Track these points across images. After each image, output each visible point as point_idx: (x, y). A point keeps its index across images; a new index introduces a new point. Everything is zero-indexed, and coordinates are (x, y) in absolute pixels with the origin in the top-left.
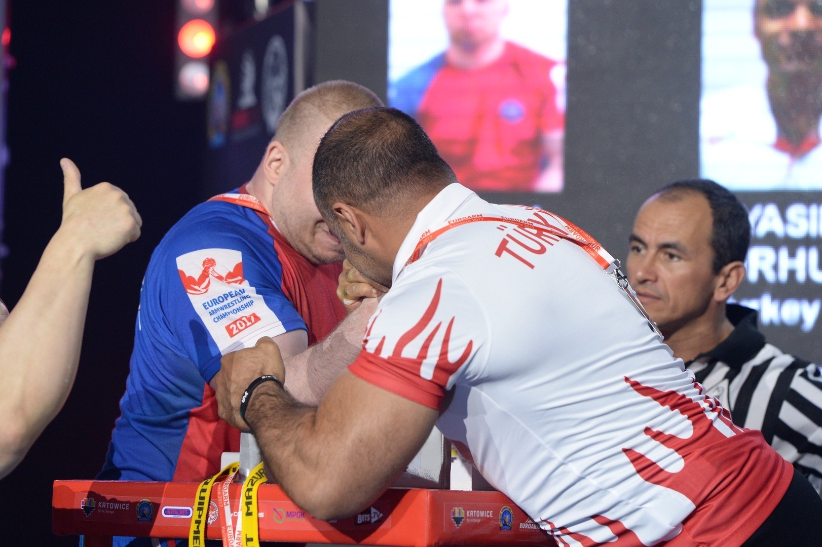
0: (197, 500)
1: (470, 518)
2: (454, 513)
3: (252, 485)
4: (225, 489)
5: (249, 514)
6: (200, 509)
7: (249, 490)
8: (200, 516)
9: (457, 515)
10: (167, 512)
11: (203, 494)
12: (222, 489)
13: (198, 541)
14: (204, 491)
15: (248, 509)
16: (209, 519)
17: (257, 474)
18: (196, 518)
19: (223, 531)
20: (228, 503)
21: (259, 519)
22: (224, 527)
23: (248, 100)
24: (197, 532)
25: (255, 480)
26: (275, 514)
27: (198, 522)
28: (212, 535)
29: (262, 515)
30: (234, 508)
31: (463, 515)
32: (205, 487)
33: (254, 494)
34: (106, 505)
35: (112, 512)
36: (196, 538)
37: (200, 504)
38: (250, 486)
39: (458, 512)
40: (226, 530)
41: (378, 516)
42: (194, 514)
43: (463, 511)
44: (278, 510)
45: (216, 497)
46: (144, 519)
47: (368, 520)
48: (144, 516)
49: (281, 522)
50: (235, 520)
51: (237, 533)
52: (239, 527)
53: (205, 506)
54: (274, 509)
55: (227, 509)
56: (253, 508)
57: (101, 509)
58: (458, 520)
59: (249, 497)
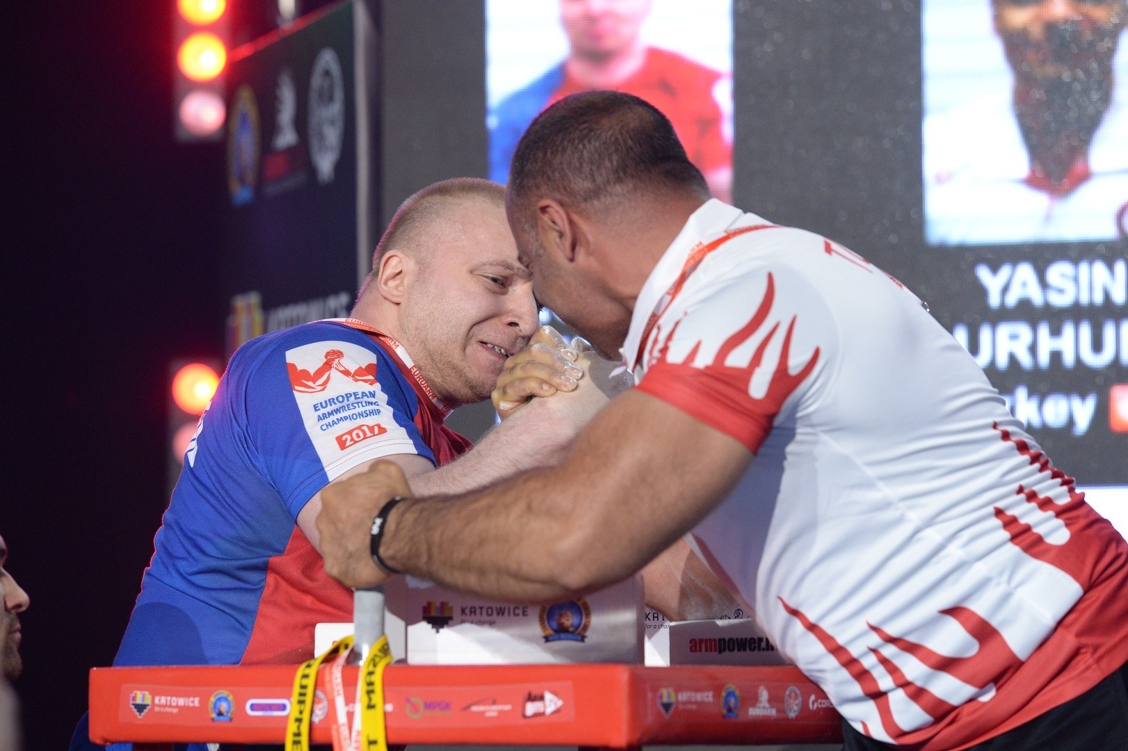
0: (296, 690)
1: (684, 703)
2: (661, 697)
3: (375, 666)
4: (336, 673)
5: (371, 707)
6: (301, 702)
7: (371, 673)
8: (301, 712)
9: (665, 700)
10: (253, 707)
11: (305, 682)
12: (331, 673)
13: (299, 746)
14: (305, 676)
15: (370, 699)
16: (314, 715)
17: (380, 650)
18: (296, 714)
19: (334, 733)
20: (341, 691)
21: (386, 714)
22: (334, 727)
23: (287, 138)
24: (298, 734)
25: (377, 659)
26: (408, 707)
27: (299, 720)
28: (320, 738)
29: (389, 708)
30: (350, 699)
31: (673, 700)
32: (307, 671)
33: (377, 678)
34: (167, 700)
35: (175, 711)
36: (296, 743)
37: (302, 695)
38: (371, 668)
39: (667, 695)
40: (338, 730)
41: (555, 703)
42: (292, 709)
43: (673, 694)
44: (414, 699)
45: (323, 685)
46: (221, 718)
47: (541, 710)
48: (220, 714)
49: (416, 717)
50: (350, 716)
51: (354, 733)
52: (357, 724)
53: (309, 699)
54: (408, 700)
55: (340, 701)
56: (377, 698)
57: (157, 705)
58: (667, 706)
59: (370, 684)
